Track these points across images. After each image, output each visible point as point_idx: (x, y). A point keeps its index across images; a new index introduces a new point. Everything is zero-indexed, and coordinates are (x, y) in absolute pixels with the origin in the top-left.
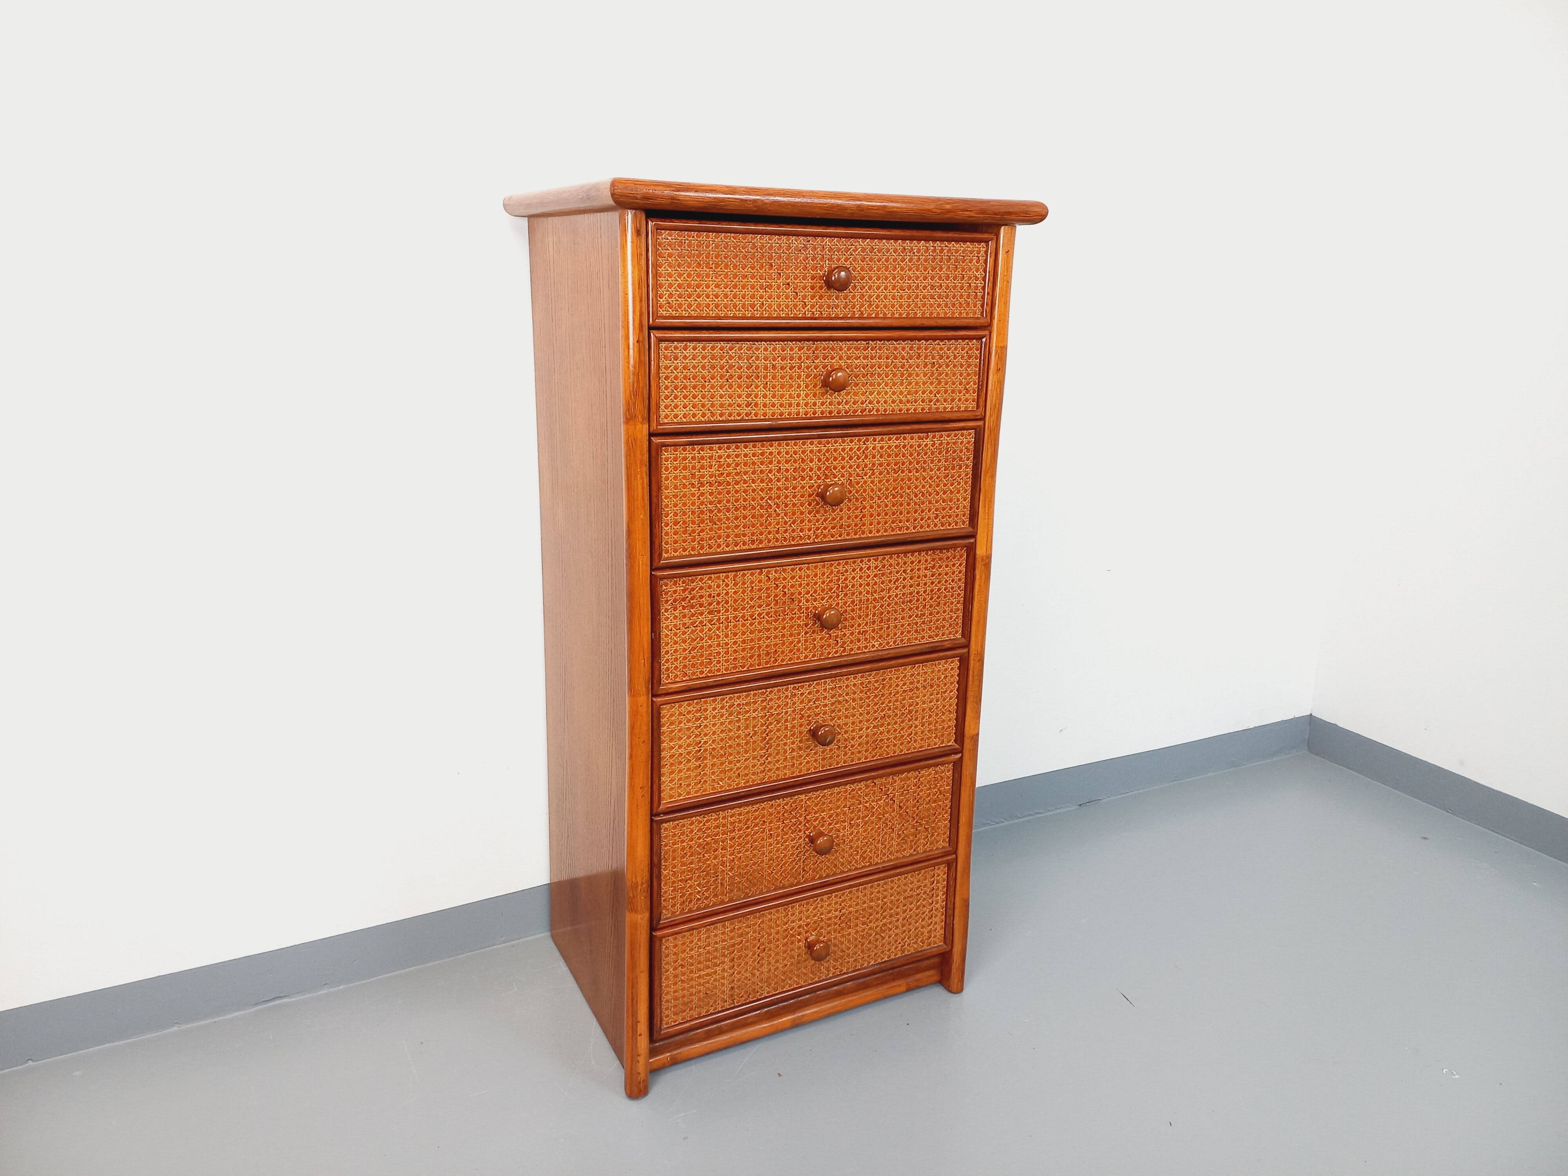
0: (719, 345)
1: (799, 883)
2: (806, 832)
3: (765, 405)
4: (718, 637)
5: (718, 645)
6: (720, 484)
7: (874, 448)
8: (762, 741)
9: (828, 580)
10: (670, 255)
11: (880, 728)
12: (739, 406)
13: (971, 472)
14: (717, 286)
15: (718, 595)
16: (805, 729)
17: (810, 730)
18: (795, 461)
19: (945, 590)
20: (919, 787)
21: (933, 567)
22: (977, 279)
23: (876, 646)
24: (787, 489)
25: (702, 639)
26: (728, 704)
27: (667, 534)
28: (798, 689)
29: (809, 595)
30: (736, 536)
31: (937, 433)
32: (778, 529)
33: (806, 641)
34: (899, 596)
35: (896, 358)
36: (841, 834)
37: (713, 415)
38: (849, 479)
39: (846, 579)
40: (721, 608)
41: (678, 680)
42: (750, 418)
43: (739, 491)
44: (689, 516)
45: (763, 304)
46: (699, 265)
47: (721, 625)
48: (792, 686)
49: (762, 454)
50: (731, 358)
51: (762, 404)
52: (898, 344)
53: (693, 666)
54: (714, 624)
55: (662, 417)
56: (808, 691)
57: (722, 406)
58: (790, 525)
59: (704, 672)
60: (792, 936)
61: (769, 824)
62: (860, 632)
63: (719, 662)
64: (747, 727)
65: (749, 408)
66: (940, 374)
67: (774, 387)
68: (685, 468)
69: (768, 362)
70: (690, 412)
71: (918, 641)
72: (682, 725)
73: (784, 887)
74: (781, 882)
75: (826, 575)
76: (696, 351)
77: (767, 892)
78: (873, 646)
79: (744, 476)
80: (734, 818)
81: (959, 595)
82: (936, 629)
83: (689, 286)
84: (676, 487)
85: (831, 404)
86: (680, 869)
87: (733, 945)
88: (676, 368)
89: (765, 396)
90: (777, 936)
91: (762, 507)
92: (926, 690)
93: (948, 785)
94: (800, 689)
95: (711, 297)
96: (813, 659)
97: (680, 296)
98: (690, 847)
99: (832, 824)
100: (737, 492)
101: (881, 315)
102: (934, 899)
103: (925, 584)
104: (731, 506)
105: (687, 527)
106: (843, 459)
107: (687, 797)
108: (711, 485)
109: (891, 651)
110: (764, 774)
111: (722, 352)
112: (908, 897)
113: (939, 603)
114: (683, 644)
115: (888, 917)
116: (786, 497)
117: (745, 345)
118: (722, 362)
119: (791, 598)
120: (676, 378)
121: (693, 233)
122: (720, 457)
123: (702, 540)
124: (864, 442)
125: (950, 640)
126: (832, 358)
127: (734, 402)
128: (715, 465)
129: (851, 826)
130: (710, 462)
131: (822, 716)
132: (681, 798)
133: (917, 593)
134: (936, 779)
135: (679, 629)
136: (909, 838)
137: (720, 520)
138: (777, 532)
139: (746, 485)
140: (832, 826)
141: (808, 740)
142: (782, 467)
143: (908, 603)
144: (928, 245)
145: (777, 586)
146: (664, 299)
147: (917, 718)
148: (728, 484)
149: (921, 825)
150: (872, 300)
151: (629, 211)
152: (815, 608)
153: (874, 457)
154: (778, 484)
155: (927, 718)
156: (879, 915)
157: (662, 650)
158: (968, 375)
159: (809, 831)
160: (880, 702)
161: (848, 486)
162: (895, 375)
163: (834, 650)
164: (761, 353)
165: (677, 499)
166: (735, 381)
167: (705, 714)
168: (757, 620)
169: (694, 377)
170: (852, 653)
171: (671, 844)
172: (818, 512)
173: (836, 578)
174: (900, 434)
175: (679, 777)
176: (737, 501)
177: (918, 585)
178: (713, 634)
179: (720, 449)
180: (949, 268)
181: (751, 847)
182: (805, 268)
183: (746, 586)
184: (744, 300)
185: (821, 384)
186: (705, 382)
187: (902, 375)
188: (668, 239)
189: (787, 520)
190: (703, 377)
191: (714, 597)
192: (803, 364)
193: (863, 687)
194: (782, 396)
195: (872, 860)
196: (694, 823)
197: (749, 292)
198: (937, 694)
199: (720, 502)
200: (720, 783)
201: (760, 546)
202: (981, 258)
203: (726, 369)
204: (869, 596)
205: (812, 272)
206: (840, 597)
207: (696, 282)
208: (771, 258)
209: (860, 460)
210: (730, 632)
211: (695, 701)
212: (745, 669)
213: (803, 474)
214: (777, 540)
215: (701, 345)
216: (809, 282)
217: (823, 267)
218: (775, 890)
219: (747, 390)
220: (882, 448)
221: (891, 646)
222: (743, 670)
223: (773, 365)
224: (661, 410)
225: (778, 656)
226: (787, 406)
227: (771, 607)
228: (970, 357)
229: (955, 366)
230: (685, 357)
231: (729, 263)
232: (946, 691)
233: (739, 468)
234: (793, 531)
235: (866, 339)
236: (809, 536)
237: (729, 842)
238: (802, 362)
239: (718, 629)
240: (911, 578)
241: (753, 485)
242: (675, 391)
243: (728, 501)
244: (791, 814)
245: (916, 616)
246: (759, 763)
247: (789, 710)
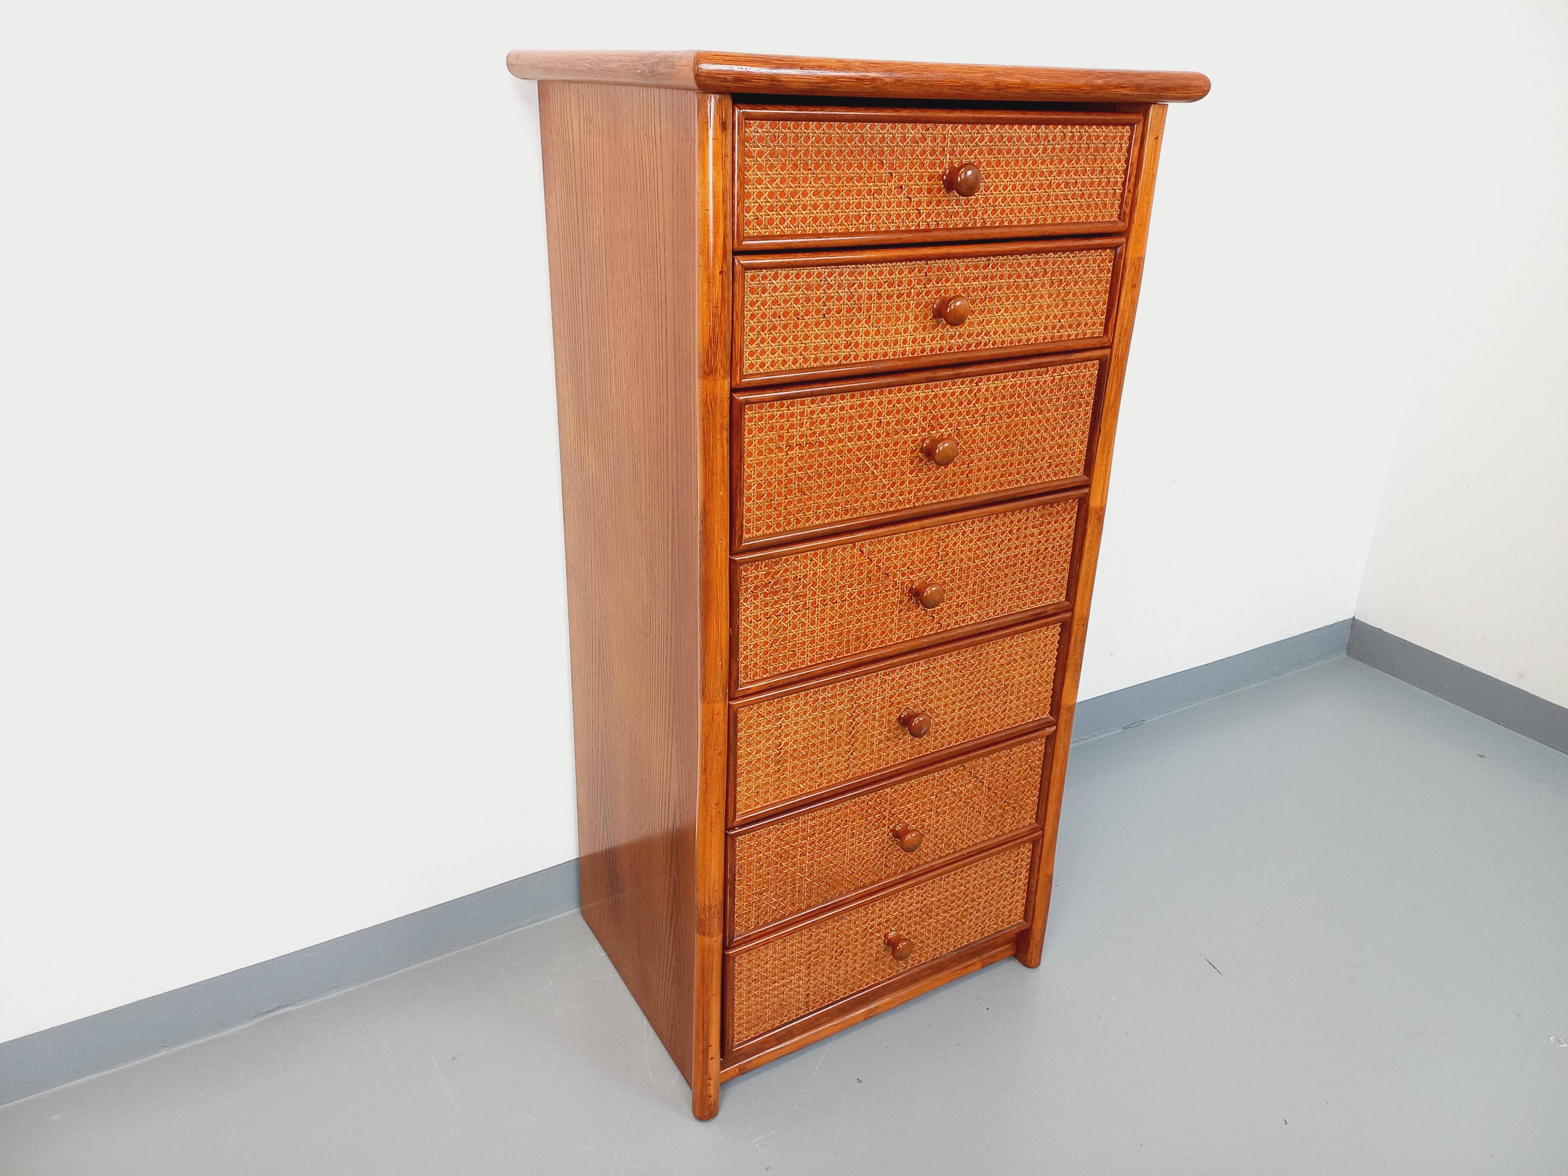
0: (816, 271)
1: (880, 880)
2: (890, 826)
3: (867, 345)
4: (804, 624)
5: (804, 634)
6: (811, 445)
7: (987, 390)
8: (847, 737)
9: (927, 548)
10: (760, 154)
11: (973, 708)
12: (837, 347)
13: (1091, 410)
14: (816, 193)
15: (805, 576)
16: (894, 718)
17: (899, 718)
18: (898, 412)
19: (1052, 549)
20: (1009, 766)
21: (1041, 525)
22: (1117, 172)
23: (975, 618)
24: (887, 445)
25: (785, 629)
26: (811, 699)
27: (749, 510)
28: (889, 674)
29: (906, 568)
30: (828, 506)
31: (1058, 367)
32: (876, 494)
33: (900, 620)
34: (1003, 560)
35: (1019, 276)
36: (926, 824)
37: (806, 360)
38: (957, 429)
39: (947, 546)
40: (808, 592)
41: (757, 678)
42: (848, 362)
43: (832, 453)
44: (775, 487)
45: (870, 215)
46: (795, 166)
47: (807, 611)
48: (882, 672)
49: (861, 405)
50: (830, 286)
51: (863, 343)
52: (1022, 259)
53: (775, 660)
54: (799, 611)
55: (746, 367)
56: (899, 676)
57: (816, 348)
58: (889, 488)
59: (786, 666)
60: (872, 934)
61: (852, 823)
62: (958, 604)
63: (803, 653)
64: (832, 722)
65: (848, 350)
66: (1067, 295)
67: (878, 321)
68: (772, 429)
69: (872, 290)
70: (779, 359)
71: (1019, 609)
72: (761, 728)
73: (864, 887)
74: (862, 881)
75: (926, 543)
76: (788, 281)
77: (847, 893)
78: (972, 618)
79: (840, 434)
80: (814, 822)
81: (1067, 552)
82: (1039, 593)
83: (783, 194)
84: (760, 453)
85: (942, 338)
86: (756, 882)
87: (810, 953)
88: (764, 303)
89: (867, 333)
90: (855, 937)
91: (858, 470)
92: (1024, 662)
93: (1040, 759)
94: (890, 674)
95: (809, 208)
96: (906, 639)
97: (771, 209)
98: (767, 858)
99: (917, 814)
100: (830, 454)
101: (1006, 224)
102: (1018, 877)
103: (1032, 544)
104: (823, 472)
105: (771, 500)
106: (952, 405)
107: (764, 805)
108: (801, 447)
109: (991, 623)
110: (848, 771)
111: (819, 280)
112: (992, 879)
113: (1045, 564)
114: (764, 638)
115: (969, 902)
116: (886, 456)
117: (847, 269)
118: (818, 293)
119: (886, 574)
120: (764, 316)
121: (789, 122)
122: (813, 413)
123: (789, 513)
124: (976, 383)
125: (1053, 604)
126: (947, 280)
127: (831, 343)
128: (807, 422)
129: (937, 814)
130: (800, 420)
131: (913, 701)
132: (758, 807)
133: (1022, 556)
134: (1027, 755)
135: (760, 620)
136: (996, 819)
137: (810, 489)
138: (874, 498)
139: (842, 444)
140: (917, 817)
141: (896, 729)
142: (882, 420)
143: (1012, 567)
144: (1065, 130)
145: (871, 560)
146: (751, 213)
147: (1013, 692)
148: (821, 444)
149: (1009, 804)
150: (997, 204)
151: (712, 95)
152: (912, 582)
153: (986, 400)
154: (878, 441)
155: (1023, 691)
156: (961, 901)
157: (740, 646)
158: (1098, 293)
159: (894, 825)
160: (976, 679)
161: (956, 438)
162: (1017, 298)
163: (930, 627)
164: (865, 279)
165: (761, 468)
166: (832, 317)
167: (786, 712)
168: (847, 602)
169: (786, 314)
170: (948, 628)
171: (746, 858)
172: (920, 470)
173: (936, 546)
174: (1017, 371)
175: (756, 785)
176: (830, 464)
177: (1024, 546)
178: (798, 622)
179: (813, 402)
180: (1087, 159)
181: (832, 849)
182: (922, 165)
183: (836, 564)
184: (847, 211)
185: (932, 315)
186: (798, 319)
187: (1025, 297)
188: (758, 132)
189: (886, 483)
190: (796, 314)
191: (800, 579)
192: (913, 290)
193: (958, 665)
194: (887, 332)
195: (957, 847)
196: (771, 832)
197: (853, 199)
198: (1035, 665)
199: (810, 467)
200: (801, 785)
201: (855, 516)
202: (1124, 145)
203: (824, 302)
204: (971, 564)
205: (929, 170)
206: (939, 567)
207: (791, 189)
208: (882, 153)
209: (970, 406)
210: (816, 618)
211: (776, 700)
212: (832, 658)
213: (906, 427)
214: (874, 507)
215: (795, 272)
216: (925, 184)
217: (943, 164)
218: (855, 890)
219: (846, 327)
220: (996, 388)
221: (990, 617)
222: (829, 659)
223: (878, 294)
224: (745, 359)
225: (869, 640)
226: (892, 345)
227: (864, 586)
228: (1102, 271)
229: (1084, 283)
230: (775, 289)
231: (832, 162)
232: (1045, 661)
233: (834, 424)
234: (892, 495)
235: (987, 255)
236: (909, 499)
237: (808, 847)
238: (911, 288)
239: (804, 616)
240: (1017, 539)
241: (849, 444)
242: (762, 333)
243: (820, 466)
244: (876, 809)
245: (1019, 582)
246: (843, 759)
247: (878, 698)
